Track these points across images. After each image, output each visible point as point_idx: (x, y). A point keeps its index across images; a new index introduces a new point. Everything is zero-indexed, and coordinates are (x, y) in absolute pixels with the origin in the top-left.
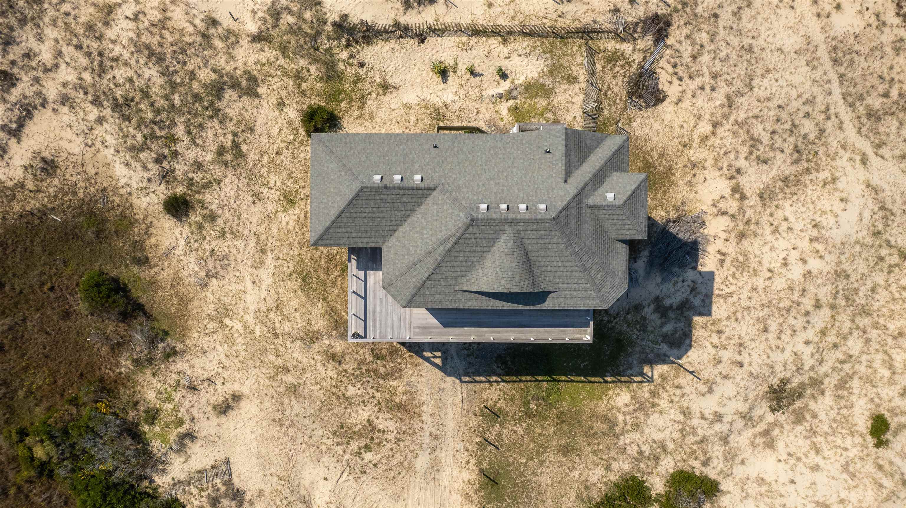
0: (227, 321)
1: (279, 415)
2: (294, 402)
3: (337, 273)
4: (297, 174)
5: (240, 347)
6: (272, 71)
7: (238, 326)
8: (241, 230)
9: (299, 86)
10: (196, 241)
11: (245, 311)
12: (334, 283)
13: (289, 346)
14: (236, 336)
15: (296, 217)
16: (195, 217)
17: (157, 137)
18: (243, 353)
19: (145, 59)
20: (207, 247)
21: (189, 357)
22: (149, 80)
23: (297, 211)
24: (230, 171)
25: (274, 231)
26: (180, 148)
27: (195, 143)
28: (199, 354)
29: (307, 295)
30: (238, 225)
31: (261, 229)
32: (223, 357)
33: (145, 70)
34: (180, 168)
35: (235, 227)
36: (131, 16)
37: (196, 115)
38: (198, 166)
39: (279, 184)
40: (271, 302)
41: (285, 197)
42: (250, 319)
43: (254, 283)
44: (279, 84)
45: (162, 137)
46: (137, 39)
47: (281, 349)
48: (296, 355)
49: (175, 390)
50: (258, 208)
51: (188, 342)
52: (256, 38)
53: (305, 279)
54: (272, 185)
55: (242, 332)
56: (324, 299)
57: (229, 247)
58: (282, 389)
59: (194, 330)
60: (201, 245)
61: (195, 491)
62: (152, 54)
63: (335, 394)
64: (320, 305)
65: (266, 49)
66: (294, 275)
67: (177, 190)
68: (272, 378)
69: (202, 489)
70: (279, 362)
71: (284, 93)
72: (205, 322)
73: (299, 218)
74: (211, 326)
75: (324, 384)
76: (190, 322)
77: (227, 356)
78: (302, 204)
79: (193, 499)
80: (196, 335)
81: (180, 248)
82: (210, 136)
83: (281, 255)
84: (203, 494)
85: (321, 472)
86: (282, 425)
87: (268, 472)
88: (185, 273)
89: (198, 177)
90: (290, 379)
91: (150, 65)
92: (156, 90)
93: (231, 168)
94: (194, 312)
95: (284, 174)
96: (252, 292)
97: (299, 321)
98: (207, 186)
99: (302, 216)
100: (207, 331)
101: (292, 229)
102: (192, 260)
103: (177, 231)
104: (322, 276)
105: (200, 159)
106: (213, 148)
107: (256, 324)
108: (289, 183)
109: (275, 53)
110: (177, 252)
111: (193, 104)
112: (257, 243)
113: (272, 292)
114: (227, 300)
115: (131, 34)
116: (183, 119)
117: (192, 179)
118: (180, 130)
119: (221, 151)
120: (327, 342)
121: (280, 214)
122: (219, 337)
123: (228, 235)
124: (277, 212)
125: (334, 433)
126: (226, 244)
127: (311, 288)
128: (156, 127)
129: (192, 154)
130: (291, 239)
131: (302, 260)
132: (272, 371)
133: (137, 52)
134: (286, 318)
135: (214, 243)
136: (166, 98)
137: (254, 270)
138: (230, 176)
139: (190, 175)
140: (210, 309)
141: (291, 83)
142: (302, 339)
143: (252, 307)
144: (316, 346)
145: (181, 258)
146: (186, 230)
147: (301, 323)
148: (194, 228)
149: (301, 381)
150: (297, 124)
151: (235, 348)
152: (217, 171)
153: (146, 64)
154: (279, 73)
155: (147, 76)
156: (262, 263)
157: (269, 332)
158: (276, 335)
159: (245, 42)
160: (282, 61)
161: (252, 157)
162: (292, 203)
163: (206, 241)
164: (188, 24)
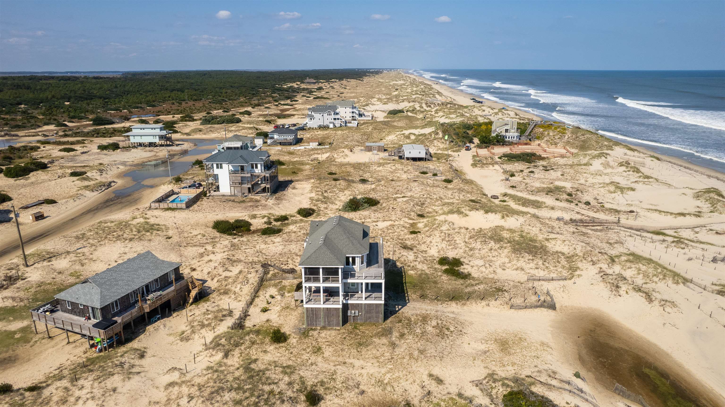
0: (386, 381)
1: (438, 358)
2: (429, 352)
3: (358, 331)
4: (305, 346)
5: (401, 374)
6: (247, 352)
7: (388, 376)
8: (331, 371)
9: (258, 344)
10: (336, 391)
11: (379, 373)
12: (363, 332)
13: (398, 353)
14: (394, 377)
15: (327, 347)
16: (321, 391)
17: (267, 398)
18: (404, 372)
19: (218, 397)
20: (340, 385)
21: (410, 398)
22: (231, 399)
23: (324, 346)
24: (297, 372)
25: (334, 358)
26: (277, 390)
27: (276, 383)
28: (407, 393)
29: (370, 345)
30: (328, 372)
31: (332, 364)
32: (408, 382)
33: (224, 399)
34: (289, 393)
35: (329, 374)
36: (189, 399)
37: (261, 379)
38: (290, 384)
39: (308, 355)
40: (375, 361)
41: (315, 353)
42: (383, 370)
43: (363, 368)
44: (254, 351)
45: (268, 396)
46: (204, 398)
47: (400, 356)
48: (402, 350)
49: (432, 402)
50: (320, 365)
51: (400, 400)
52: (226, 356)
53: (360, 344)
54: (308, 358)
55: (391, 374)
56: (371, 337)
57: (341, 377)
58: (423, 356)
59: (393, 397)
60: (338, 389)
61: (494, 391)
62: (217, 392)
63: (421, 337)
64: (374, 339)
65: (233, 353)
66: (359, 350)
67: (303, 399)
68: (417, 360)
69: (492, 388)
70: (407, 358)
71: (260, 350)
72: (386, 392)
73: (328, 345)
74: (389, 388)
75: (417, 340)
76: (387, 400)
77: (407, 380)
78: (320, 344)
79: (500, 392)
80: (395, 396)
81: (340, 402)
82: (274, 376)
83: (347, 355)
84: (494, 386)
85: (466, 345)
86: (443, 357)
87: (473, 364)
88: (356, 400)
89: (296, 387)
90: (416, 353)
91: (222, 394)
92: (238, 397)
93: (295, 371)
94: (381, 398)
95: (303, 352)
96: (368, 369)
97: (383, 349)
98: (303, 383)
99: (327, 343)
100: (393, 391)
101: (333, 349)
102: (348, 394)
103: (329, 403)
104: (359, 337)
105: (287, 382)
106: (281, 376)
107: (387, 367)
108: (308, 350)
109: (237, 350)
110: (342, 404)
111: (253, 380)
112: (340, 365)
113: (367, 360)
114: (373, 382)
115: (200, 401)
116: (261, 386)
117: (297, 390)
118: (267, 388)
119: (285, 373)
120: (394, 339)
121: (324, 355)
122: (395, 384)
123: (334, 377)
124: (323, 357)
125: (443, 339)
126: (339, 378)
127: (365, 342)
128: (262, 397)
129: (283, 386)
130: (339, 349)
131: (351, 345)
132: (413, 360)
133: (212, 400)
134: (383, 355)
135: (338, 383)
136: (244, 392)
137: (355, 368)
138: (299, 372)
139: (295, 390)
140: (379, 390)
141: (255, 346)
142: (394, 348)
143: (377, 369)
144: (397, 343)
145: (346, 401)
146: (328, 397)
147: (385, 348)
148: (328, 392)
149: (416, 348)
150: (278, 346)
151: (401, 376)
152: (295, 377)
153: (221, 396)
154: (248, 350)
155: (228, 399)
156: (351, 364)
157: (391, 362)
158: (392, 358)
159: (225, 360)
160: (242, 348)
161: (290, 363)
162: (319, 349)
163: (337, 386)
164: (207, 376)
